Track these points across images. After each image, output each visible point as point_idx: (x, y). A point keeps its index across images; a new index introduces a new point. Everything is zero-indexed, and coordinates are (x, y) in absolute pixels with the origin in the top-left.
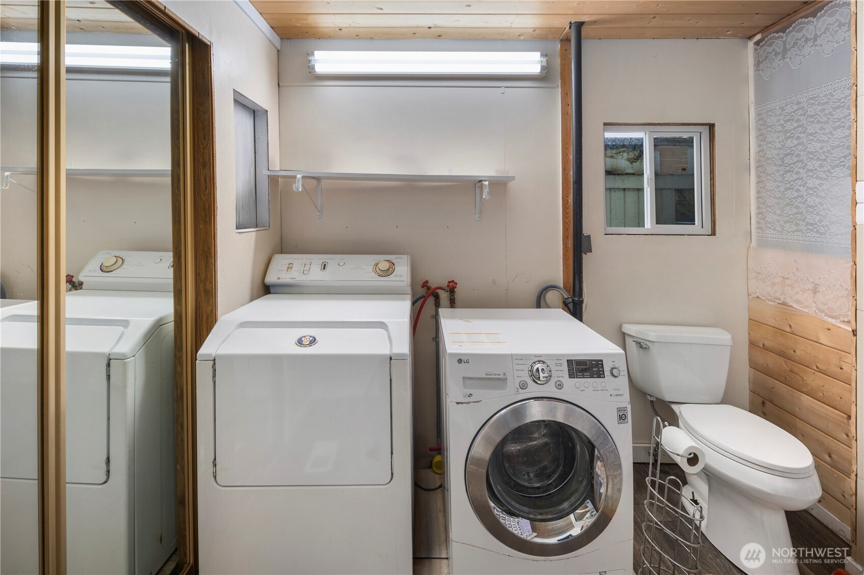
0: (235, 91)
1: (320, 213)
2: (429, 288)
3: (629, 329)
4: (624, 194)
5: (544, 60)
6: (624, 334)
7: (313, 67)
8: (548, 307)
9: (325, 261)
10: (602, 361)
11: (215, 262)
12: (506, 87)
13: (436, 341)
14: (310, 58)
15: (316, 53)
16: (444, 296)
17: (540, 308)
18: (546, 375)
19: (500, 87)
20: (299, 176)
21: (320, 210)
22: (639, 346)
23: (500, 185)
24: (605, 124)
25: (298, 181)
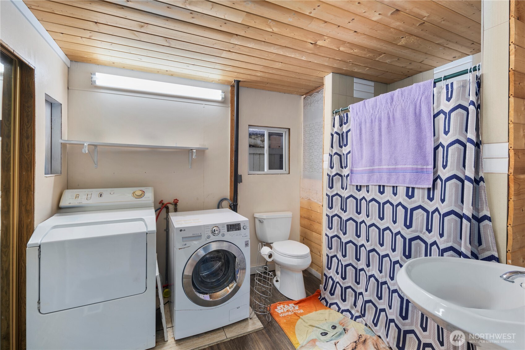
0: (47, 95)
1: (96, 165)
2: (163, 204)
3: (257, 215)
4: (260, 156)
5: (223, 94)
6: (255, 218)
7: (95, 82)
8: (222, 208)
9: (101, 192)
10: (240, 224)
11: (33, 194)
12: (205, 104)
13: (166, 231)
14: (92, 76)
15: (97, 74)
16: (171, 207)
17: (219, 208)
18: (218, 232)
19: (203, 104)
20: (85, 144)
21: (96, 163)
22: (260, 221)
23: (201, 152)
24: (249, 125)
25: (85, 147)
